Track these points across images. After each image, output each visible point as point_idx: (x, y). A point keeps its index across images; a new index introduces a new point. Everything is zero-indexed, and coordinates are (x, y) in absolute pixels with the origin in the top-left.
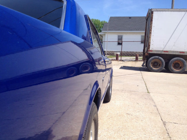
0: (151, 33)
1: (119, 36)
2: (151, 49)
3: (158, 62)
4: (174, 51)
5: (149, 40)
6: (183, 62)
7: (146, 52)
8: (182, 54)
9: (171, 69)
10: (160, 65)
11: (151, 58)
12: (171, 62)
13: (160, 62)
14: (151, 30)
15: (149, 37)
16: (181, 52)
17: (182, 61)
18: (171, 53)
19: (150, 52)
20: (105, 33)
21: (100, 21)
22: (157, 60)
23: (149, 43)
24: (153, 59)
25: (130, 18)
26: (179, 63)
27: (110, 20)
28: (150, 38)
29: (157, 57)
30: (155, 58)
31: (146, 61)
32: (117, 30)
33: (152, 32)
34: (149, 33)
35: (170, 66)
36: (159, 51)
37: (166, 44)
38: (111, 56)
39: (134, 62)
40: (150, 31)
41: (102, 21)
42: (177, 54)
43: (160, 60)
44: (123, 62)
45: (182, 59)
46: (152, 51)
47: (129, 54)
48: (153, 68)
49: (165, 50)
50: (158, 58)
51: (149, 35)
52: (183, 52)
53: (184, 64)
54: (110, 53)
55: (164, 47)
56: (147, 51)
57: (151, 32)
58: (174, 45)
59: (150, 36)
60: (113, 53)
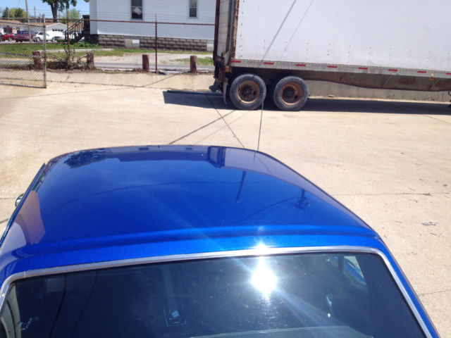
0: (237, 17)
2: (237, 57)
3: (250, 86)
4: (284, 63)
5: (233, 36)
6: (302, 87)
7: (228, 64)
8: (300, 68)
9: (278, 102)
10: (255, 93)
11: (238, 79)
12: (279, 87)
13: (257, 86)
14: (238, 10)
15: (233, 28)
16: (298, 65)
17: (300, 85)
18: (279, 67)
19: (236, 65)
22: (250, 83)
23: (233, 43)
24: (241, 81)
26: (294, 87)
28: (235, 31)
29: (251, 75)
30: (247, 77)
31: (228, 86)
33: (240, 15)
34: (232, 18)
35: (277, 95)
36: (254, 62)
37: (268, 45)
39: (188, 77)
40: (235, 13)
42: (290, 68)
43: (257, 82)
44: (162, 77)
45: (300, 79)
46: (239, 62)
47: (163, 44)
48: (243, 101)
49: (267, 59)
50: (253, 78)
51: (233, 23)
52: (303, 65)
53: (303, 89)
54: (114, 41)
55: (264, 53)
56: (230, 61)
57: (236, 15)
58: (286, 49)
59: (235, 26)
60: (120, 40)
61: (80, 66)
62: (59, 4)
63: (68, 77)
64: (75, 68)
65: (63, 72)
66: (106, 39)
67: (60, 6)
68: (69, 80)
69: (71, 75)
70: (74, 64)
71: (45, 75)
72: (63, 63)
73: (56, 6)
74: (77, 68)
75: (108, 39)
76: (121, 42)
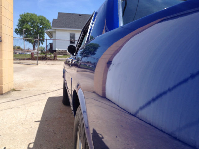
1: (71, 34)
20: (55, 30)
21: (36, 15)
25: (80, 15)
27: (59, 16)
32: (69, 28)
38: (65, 56)
41: (39, 16)
54: (63, 53)
60: (65, 52)
61: (51, 58)
62: (36, 43)
63: (46, 63)
64: (49, 59)
65: (44, 61)
66: (59, 52)
67: (36, 44)
68: (47, 63)
69: (47, 62)
70: (48, 58)
71: (37, 62)
72: (44, 57)
73: (35, 44)
74: (50, 59)
75: (60, 52)
76: (66, 53)
